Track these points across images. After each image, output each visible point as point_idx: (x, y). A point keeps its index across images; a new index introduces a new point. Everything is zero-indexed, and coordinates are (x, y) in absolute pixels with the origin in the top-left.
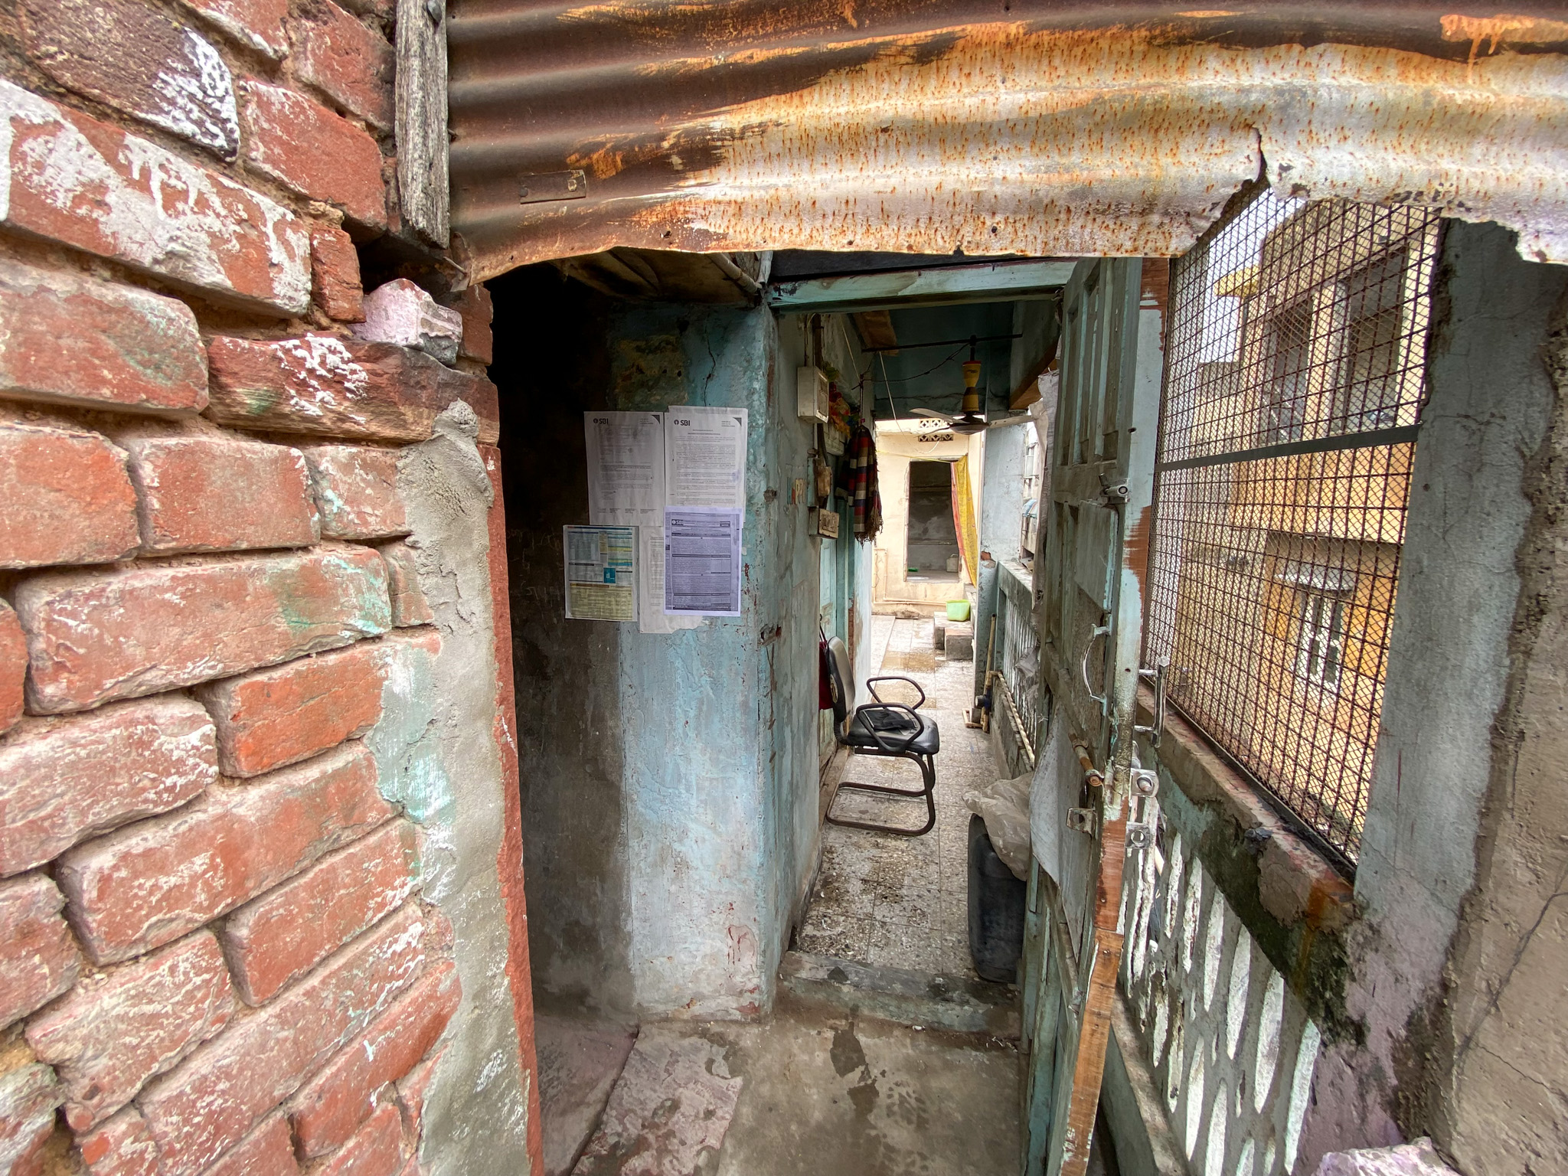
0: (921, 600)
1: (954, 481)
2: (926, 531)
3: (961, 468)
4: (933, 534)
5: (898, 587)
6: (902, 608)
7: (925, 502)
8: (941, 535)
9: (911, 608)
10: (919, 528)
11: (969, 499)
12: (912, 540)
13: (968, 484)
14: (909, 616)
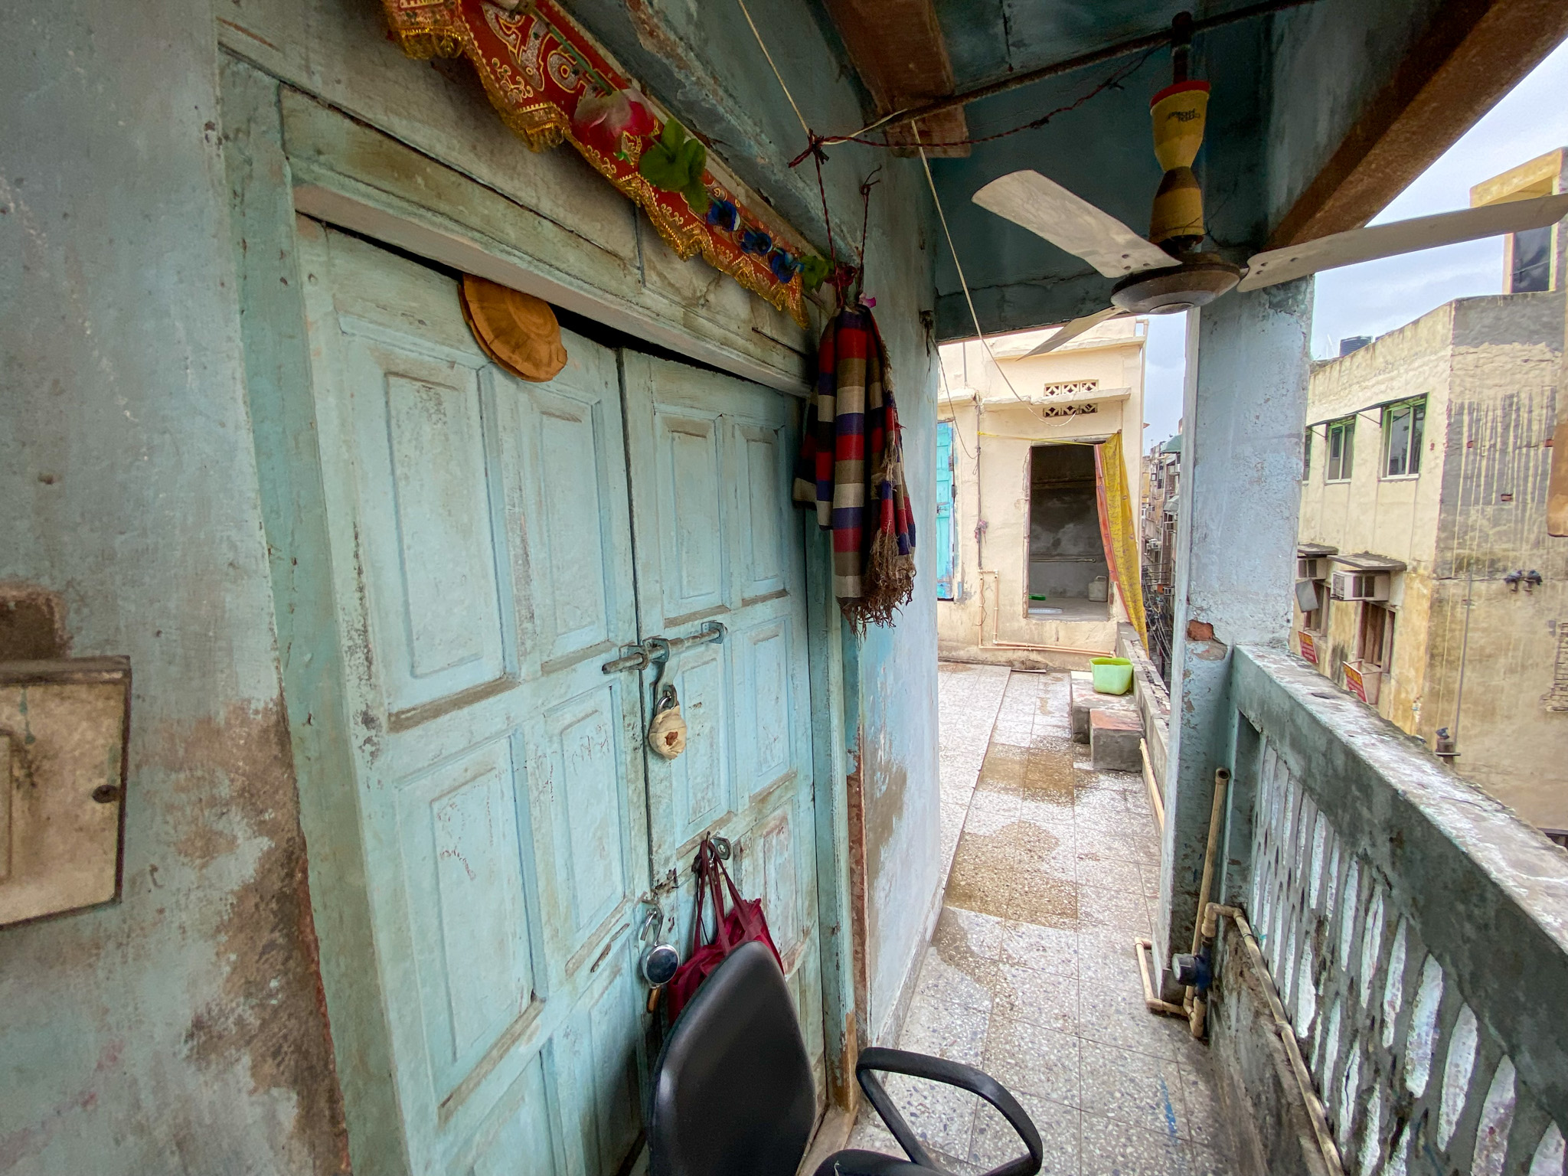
0: (1050, 644)
1: (1099, 471)
2: (1057, 543)
3: (1110, 452)
4: (1068, 547)
5: (1016, 625)
6: (1021, 655)
7: (1055, 504)
8: (1081, 548)
9: (1034, 656)
10: (1047, 539)
11: (1125, 498)
12: (1035, 557)
13: (1123, 475)
14: (1030, 668)
